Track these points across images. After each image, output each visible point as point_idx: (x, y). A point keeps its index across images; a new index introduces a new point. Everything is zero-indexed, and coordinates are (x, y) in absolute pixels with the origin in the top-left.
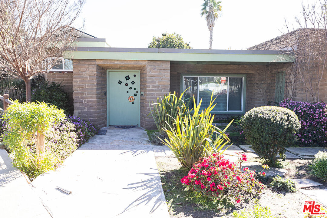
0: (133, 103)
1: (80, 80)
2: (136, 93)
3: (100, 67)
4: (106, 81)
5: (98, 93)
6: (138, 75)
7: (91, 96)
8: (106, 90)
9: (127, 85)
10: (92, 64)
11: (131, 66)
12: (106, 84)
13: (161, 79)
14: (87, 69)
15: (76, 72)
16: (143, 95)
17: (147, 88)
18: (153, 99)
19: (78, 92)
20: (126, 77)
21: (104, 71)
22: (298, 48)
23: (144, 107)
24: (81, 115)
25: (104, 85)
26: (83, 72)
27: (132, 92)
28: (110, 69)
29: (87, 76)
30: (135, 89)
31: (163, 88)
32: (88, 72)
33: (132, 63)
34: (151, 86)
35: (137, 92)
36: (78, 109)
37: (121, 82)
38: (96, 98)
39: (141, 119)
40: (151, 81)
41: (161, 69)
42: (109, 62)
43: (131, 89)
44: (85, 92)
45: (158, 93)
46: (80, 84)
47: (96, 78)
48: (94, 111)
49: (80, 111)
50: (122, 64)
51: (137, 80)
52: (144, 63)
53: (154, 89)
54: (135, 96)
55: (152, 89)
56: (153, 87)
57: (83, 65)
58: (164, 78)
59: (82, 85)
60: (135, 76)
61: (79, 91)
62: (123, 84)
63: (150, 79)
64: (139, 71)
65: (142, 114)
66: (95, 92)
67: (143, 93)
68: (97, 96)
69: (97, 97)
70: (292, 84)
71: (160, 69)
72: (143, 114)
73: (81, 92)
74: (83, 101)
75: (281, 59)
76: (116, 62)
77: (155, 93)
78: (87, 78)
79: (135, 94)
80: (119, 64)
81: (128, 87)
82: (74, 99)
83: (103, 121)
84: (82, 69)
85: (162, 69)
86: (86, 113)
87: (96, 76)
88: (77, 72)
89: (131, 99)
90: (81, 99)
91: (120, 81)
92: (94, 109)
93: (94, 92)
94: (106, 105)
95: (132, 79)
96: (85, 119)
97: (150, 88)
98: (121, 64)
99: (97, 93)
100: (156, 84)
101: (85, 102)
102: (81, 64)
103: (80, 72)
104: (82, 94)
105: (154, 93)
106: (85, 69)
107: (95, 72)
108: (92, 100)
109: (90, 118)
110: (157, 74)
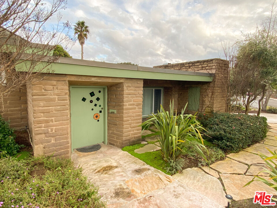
0: (98, 121)
1: (44, 102)
6: (104, 91)
7: (61, 122)
9: (91, 102)
10: (62, 81)
13: (135, 97)
14: (55, 87)
16: (115, 113)
17: (124, 107)
19: (41, 119)
20: (90, 94)
23: (116, 125)
24: (47, 149)
26: (49, 91)
29: (55, 96)
30: (100, 106)
31: (137, 106)
32: (55, 91)
34: (127, 104)
35: (102, 109)
36: (42, 142)
37: (86, 99)
39: (109, 136)
40: (127, 99)
44: (52, 118)
45: (133, 111)
46: (44, 108)
49: (44, 144)
52: (121, 80)
55: (129, 107)
56: (129, 105)
57: (49, 81)
58: (138, 95)
59: (47, 109)
60: (100, 92)
62: (88, 101)
63: (127, 97)
64: (106, 87)
65: (112, 132)
71: (135, 86)
72: (115, 132)
73: (45, 118)
74: (50, 131)
78: (54, 99)
79: (100, 111)
81: (93, 104)
84: (47, 87)
85: (137, 87)
86: (54, 145)
87: (67, 96)
88: (38, 91)
90: (46, 128)
91: (84, 98)
95: (97, 95)
100: (132, 102)
101: (52, 131)
102: (46, 80)
103: (43, 91)
104: (47, 121)
105: (130, 111)
106: (52, 87)
108: (63, 127)
109: (60, 151)
110: (133, 92)
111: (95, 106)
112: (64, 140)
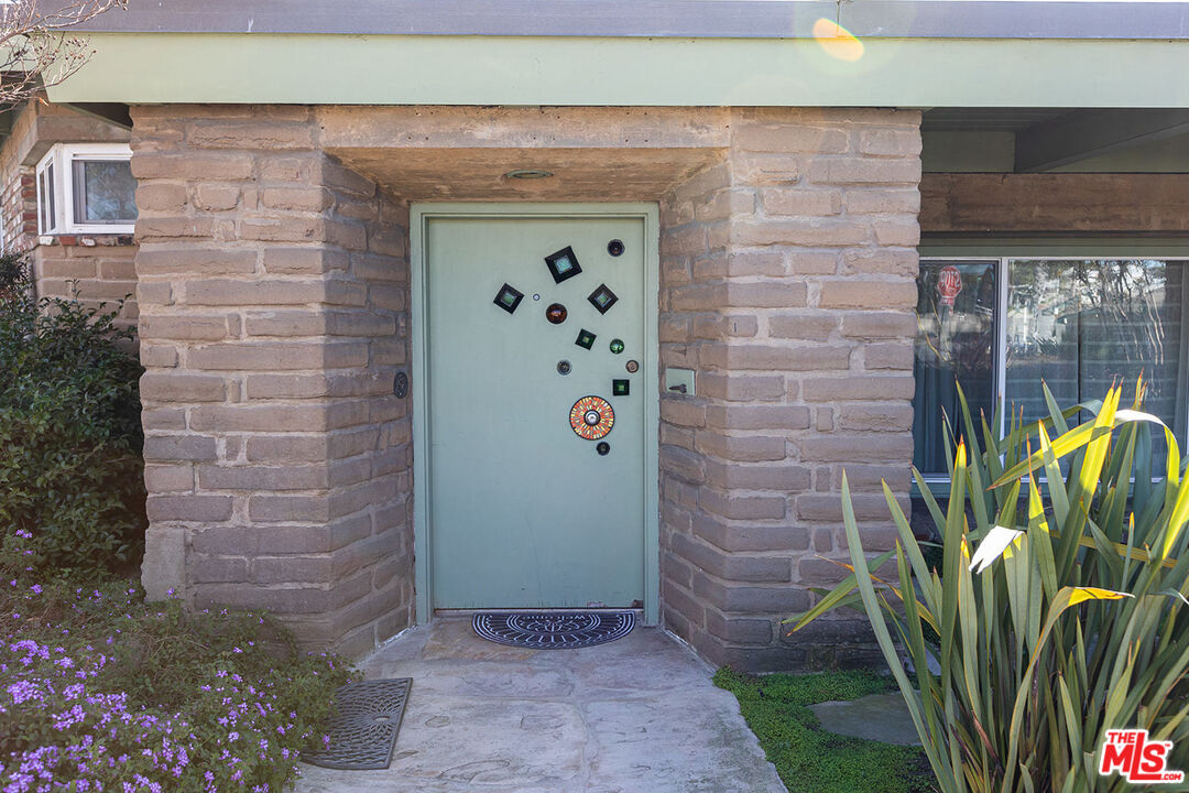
0: (603, 449)
1: (193, 276)
2: (623, 374)
3: (354, 177)
4: (406, 287)
5: (342, 381)
6: (643, 244)
7: (282, 403)
8: (408, 354)
10: (291, 151)
11: (603, 161)
12: (407, 314)
13: (843, 268)
14: (251, 192)
15: (157, 215)
16: (691, 391)
17: (734, 342)
18: (782, 426)
19: (176, 373)
20: (550, 261)
21: (386, 209)
23: (693, 484)
24: (205, 556)
25: (386, 318)
26: (218, 217)
27: (597, 369)
28: (432, 195)
29: (252, 246)
30: (617, 346)
31: (861, 339)
32: (251, 216)
33: (611, 135)
34: (763, 318)
35: (633, 366)
36: (180, 511)
37: (519, 297)
38: (322, 423)
39: (669, 570)
40: (763, 278)
41: (845, 185)
42: (422, 127)
43: (588, 346)
44: (234, 376)
45: (818, 380)
46: (191, 312)
47: (318, 261)
48: (309, 525)
49: (194, 525)
50: (532, 145)
51: (634, 278)
52: (704, 133)
53: (786, 342)
54: (616, 393)
55: (773, 343)
56: (781, 328)
57: (216, 155)
58: (869, 254)
59: (208, 322)
60: (616, 248)
61: (185, 371)
62: (533, 310)
63: (758, 265)
64: (651, 211)
65: (679, 539)
66: (311, 374)
67: (688, 378)
68: (327, 403)
69: (328, 412)
71: (836, 178)
72: (689, 536)
73: (198, 373)
74: (221, 450)
76: (485, 132)
77: (800, 377)
78: (243, 261)
79: (616, 383)
80: (506, 144)
82: (147, 432)
83: (386, 589)
84: (206, 191)
85: (854, 184)
86: (241, 539)
87: (317, 245)
88: (164, 215)
89: (592, 418)
90: (203, 435)
91: (506, 288)
92: (309, 510)
93: (309, 374)
94: (410, 466)
95: (597, 269)
96: (239, 588)
97: (755, 342)
98: (525, 145)
99: (328, 383)
100: (805, 305)
101: (232, 454)
102: (199, 147)
103: (189, 213)
104: (208, 391)
105: (788, 376)
106: (234, 189)
107: (315, 216)
108: (290, 439)
109: (278, 587)
110: (814, 222)
111: (579, 342)
112: (302, 520)
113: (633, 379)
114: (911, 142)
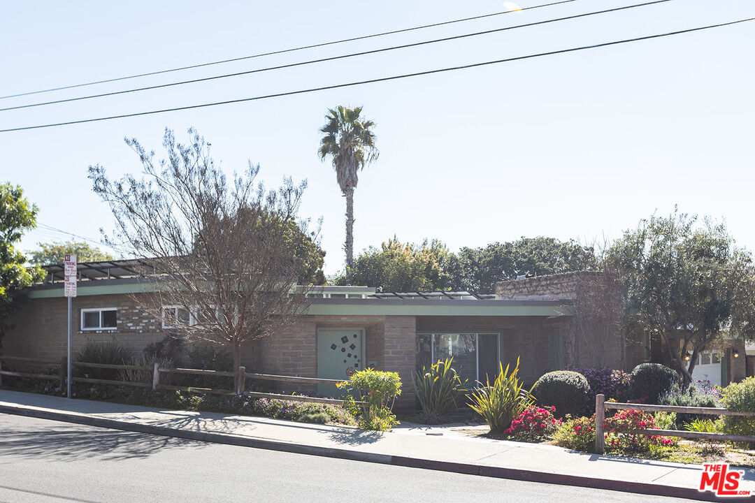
2: (357, 363)
6: (362, 336)
7: (308, 367)
9: (343, 350)
13: (404, 342)
14: (303, 329)
16: (375, 365)
17: (386, 355)
20: (342, 339)
22: (578, 295)
26: (297, 334)
27: (352, 361)
29: (303, 339)
30: (356, 357)
31: (407, 355)
32: (303, 334)
34: (391, 351)
35: (359, 361)
37: (336, 347)
40: (390, 344)
41: (403, 328)
43: (350, 357)
45: (400, 362)
51: (359, 342)
52: (380, 319)
53: (395, 355)
54: (355, 366)
56: (393, 353)
58: (408, 340)
59: (297, 353)
60: (355, 336)
62: (338, 349)
63: (389, 342)
64: (364, 329)
68: (315, 368)
70: (573, 345)
75: (559, 312)
76: (343, 319)
78: (302, 342)
79: (355, 364)
81: (346, 353)
84: (295, 329)
85: (405, 328)
91: (333, 345)
95: (351, 341)
97: (389, 355)
100: (397, 349)
104: (295, 365)
106: (300, 329)
110: (399, 334)
111: (348, 356)
113: (359, 364)
114: (414, 321)
